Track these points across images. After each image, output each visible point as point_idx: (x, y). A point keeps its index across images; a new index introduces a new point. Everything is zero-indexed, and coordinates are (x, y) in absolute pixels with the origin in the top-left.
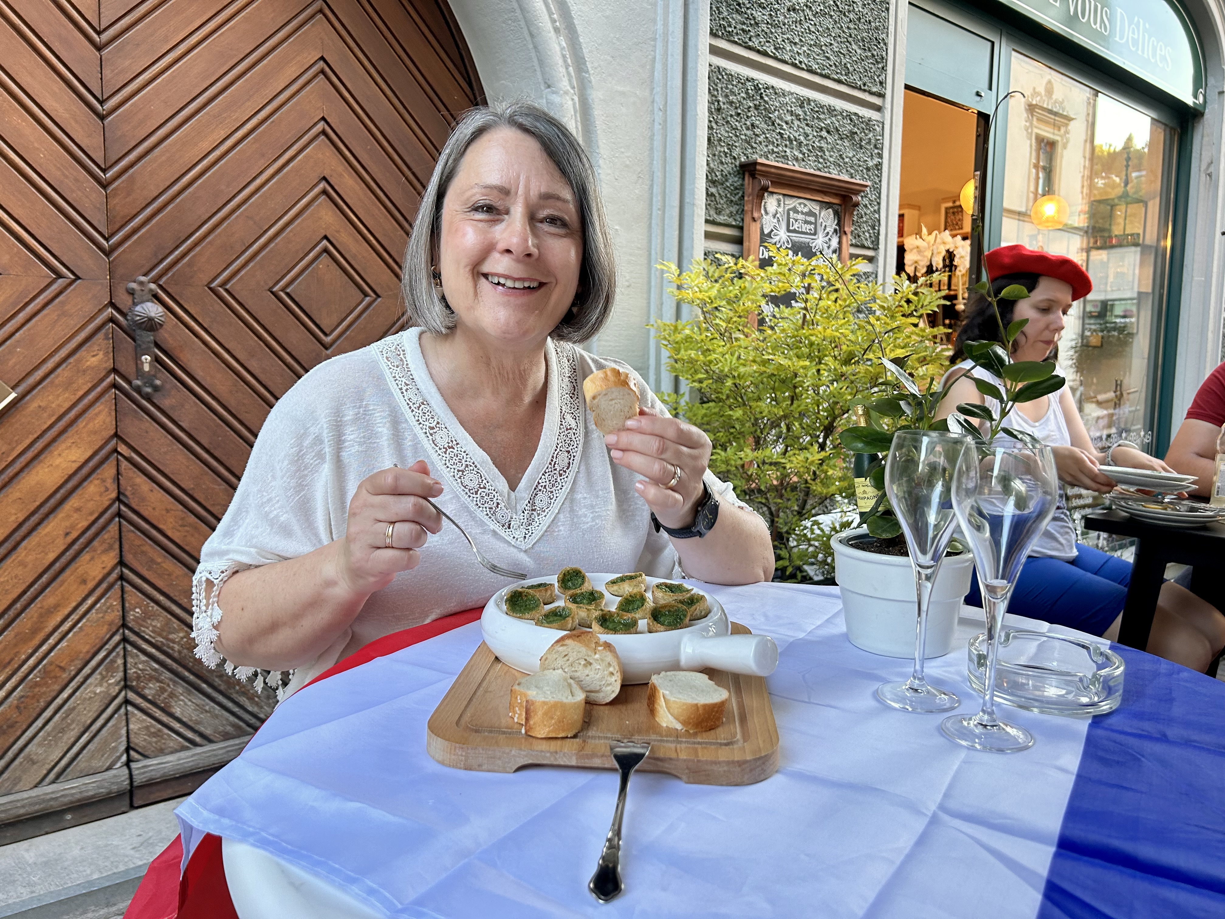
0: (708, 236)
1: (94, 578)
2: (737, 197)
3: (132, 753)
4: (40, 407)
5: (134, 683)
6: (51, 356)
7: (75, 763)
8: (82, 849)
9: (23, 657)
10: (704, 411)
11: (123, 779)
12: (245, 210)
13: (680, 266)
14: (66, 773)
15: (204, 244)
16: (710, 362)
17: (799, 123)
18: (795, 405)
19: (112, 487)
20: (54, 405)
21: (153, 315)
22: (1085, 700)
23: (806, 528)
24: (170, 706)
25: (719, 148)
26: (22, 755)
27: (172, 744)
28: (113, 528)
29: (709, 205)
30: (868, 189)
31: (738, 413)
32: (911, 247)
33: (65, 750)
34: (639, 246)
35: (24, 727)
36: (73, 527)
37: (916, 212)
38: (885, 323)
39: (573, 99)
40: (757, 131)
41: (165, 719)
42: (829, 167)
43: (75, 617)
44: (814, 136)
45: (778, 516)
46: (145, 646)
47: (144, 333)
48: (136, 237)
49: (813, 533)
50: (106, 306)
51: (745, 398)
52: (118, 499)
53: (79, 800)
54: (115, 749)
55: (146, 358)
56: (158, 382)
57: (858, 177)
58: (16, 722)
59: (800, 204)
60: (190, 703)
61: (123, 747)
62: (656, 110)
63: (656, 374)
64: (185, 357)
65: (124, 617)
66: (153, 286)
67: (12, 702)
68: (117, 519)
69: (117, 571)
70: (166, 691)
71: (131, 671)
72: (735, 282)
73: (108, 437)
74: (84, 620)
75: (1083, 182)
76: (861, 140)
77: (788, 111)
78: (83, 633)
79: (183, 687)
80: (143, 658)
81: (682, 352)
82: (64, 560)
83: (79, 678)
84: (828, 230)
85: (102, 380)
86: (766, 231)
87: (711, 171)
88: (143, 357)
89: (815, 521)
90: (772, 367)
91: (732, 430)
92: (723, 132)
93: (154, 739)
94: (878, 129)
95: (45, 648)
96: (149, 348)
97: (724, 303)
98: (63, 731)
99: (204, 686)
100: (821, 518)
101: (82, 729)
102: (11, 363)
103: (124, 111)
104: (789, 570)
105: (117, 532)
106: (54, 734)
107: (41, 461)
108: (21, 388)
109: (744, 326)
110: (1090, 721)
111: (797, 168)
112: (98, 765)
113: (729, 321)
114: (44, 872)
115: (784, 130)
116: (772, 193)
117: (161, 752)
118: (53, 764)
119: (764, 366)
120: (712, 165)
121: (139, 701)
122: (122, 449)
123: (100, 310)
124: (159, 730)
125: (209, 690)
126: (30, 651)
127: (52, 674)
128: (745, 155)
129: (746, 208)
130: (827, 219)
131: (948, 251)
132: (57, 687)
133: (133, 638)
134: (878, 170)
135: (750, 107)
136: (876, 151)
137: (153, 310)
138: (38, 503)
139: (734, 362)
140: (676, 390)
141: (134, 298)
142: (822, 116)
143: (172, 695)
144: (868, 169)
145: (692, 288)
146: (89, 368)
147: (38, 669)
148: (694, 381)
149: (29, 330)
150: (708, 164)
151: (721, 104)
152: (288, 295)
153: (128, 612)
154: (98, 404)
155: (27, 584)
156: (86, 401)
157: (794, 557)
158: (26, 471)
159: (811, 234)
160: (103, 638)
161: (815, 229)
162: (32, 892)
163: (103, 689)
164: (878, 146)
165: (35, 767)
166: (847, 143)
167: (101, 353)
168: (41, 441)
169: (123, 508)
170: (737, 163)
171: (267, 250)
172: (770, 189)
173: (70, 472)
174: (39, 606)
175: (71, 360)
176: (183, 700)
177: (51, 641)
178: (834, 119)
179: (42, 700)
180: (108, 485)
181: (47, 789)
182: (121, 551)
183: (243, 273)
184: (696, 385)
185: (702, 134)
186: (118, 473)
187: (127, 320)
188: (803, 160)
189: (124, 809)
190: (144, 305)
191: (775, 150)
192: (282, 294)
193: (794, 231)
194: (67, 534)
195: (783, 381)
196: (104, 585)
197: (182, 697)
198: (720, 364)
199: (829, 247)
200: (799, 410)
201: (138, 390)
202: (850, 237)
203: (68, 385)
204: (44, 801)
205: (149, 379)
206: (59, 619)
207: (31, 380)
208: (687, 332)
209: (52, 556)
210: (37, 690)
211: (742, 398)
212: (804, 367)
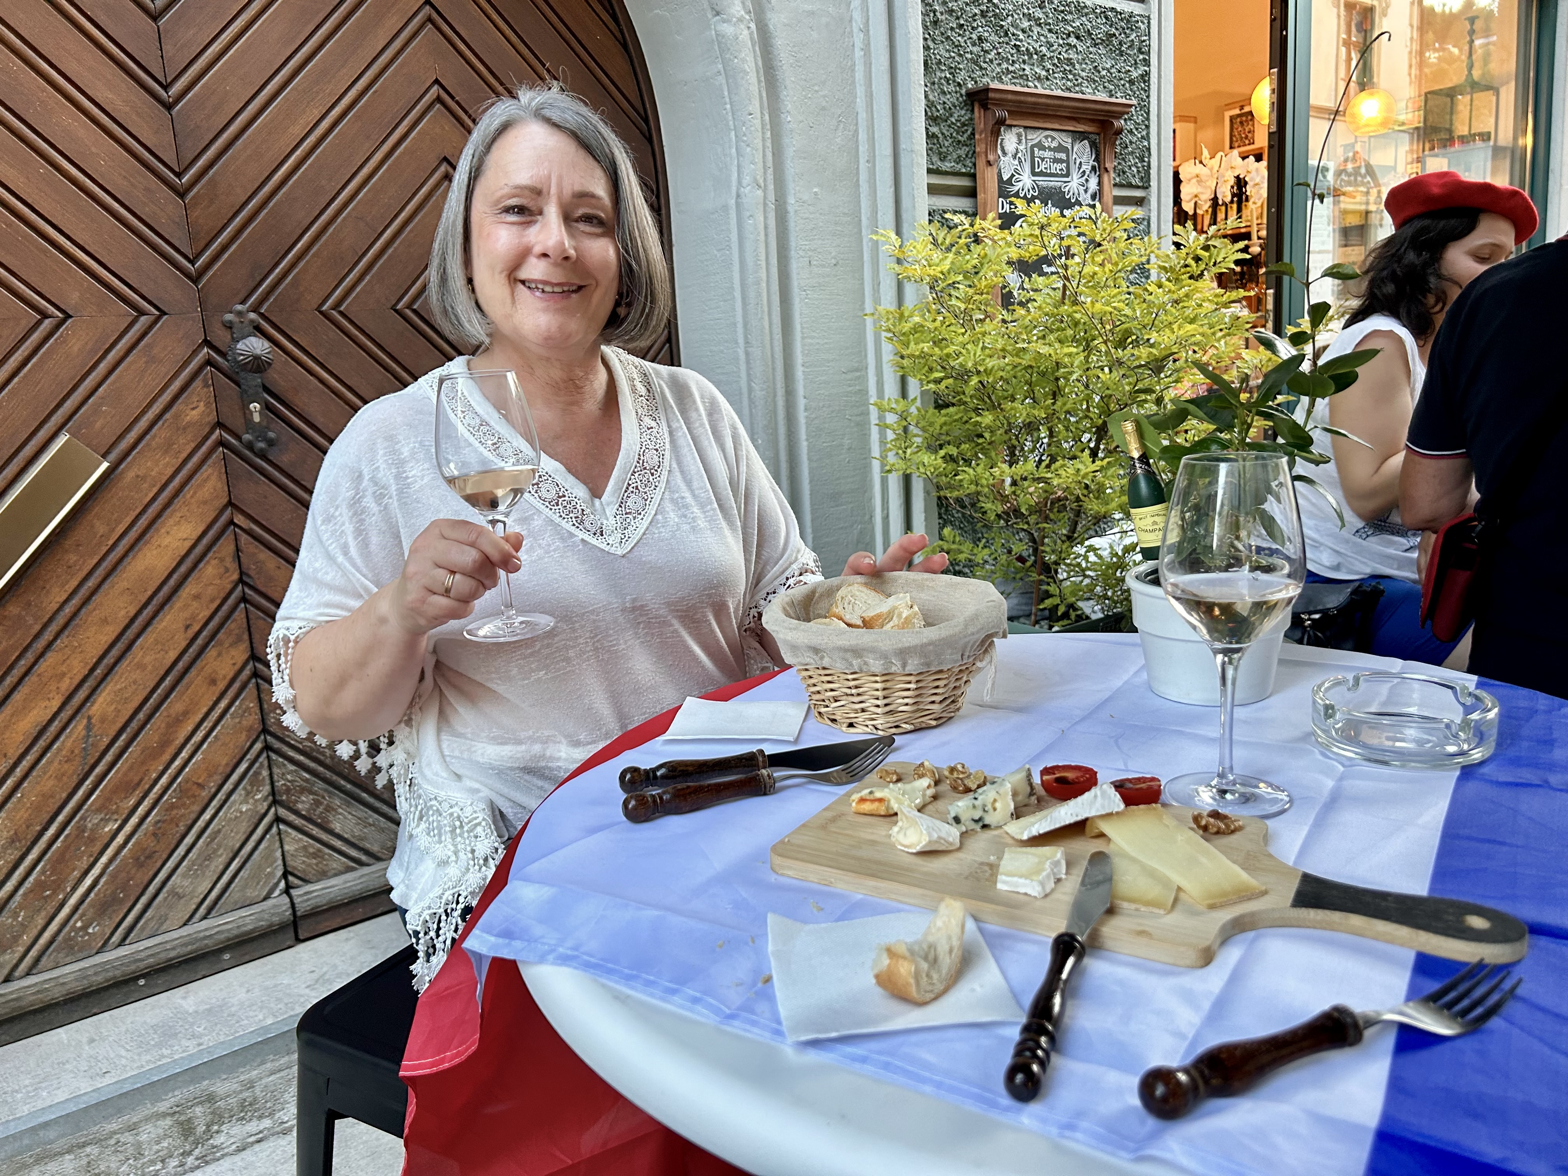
0: (933, 190)
1: (225, 677)
2: (966, 135)
3: (290, 878)
4: (138, 476)
5: (284, 797)
6: (143, 412)
7: (227, 894)
8: (248, 991)
9: (154, 775)
10: (943, 419)
11: (284, 908)
12: (353, 209)
13: (898, 233)
14: (218, 906)
15: (307, 258)
16: (948, 355)
17: (1039, 29)
18: (1059, 403)
19: (233, 566)
20: (153, 473)
21: (258, 352)
22: (1452, 749)
23: (1079, 556)
24: (329, 822)
25: (938, 74)
26: (165, 890)
27: (335, 866)
28: (239, 614)
29: (931, 149)
30: (1133, 109)
31: (987, 419)
32: (1189, 176)
33: (215, 878)
34: (846, 211)
35: (165, 856)
36: (193, 617)
37: (1192, 126)
38: (1170, 291)
39: (749, 28)
40: (987, 46)
41: (324, 836)
42: (1080, 85)
43: (207, 724)
44: (1059, 45)
45: (1043, 544)
46: (291, 753)
47: (250, 376)
48: (226, 256)
49: (1087, 561)
50: (201, 347)
51: (993, 397)
52: (241, 581)
53: (237, 937)
54: (271, 874)
55: (255, 406)
56: (271, 435)
57: (1119, 94)
58: (155, 852)
59: (1046, 137)
60: (350, 817)
61: (279, 873)
62: (855, 30)
63: (877, 375)
64: (301, 401)
65: (263, 721)
66: (252, 315)
67: (147, 829)
68: (242, 605)
69: (250, 666)
70: (321, 803)
71: (280, 784)
72: (972, 248)
73: (221, 506)
74: (219, 728)
75: (1410, 59)
76: (1121, 44)
77: (1024, 14)
78: (220, 743)
79: (341, 798)
80: (292, 767)
81: (912, 345)
82: (187, 658)
83: (221, 796)
84: (1084, 167)
85: (206, 438)
86: (1005, 177)
87: (930, 105)
88: (251, 406)
89: (1090, 546)
90: (1027, 357)
91: (981, 441)
92: (942, 51)
93: (314, 861)
94: (1142, 27)
95: (178, 763)
96: (257, 393)
97: (960, 277)
98: (209, 858)
99: (364, 795)
100: (1096, 542)
101: (231, 855)
102: (98, 425)
103: (195, 95)
104: (1062, 610)
105: (245, 620)
106: (199, 862)
107: (147, 542)
108: (113, 456)
109: (986, 305)
110: (1458, 773)
111: (1040, 91)
112: (254, 894)
113: (968, 300)
114: (208, 1021)
115: (1021, 41)
116: (1010, 126)
117: (324, 875)
118: (202, 896)
119: (1017, 355)
120: (931, 97)
121: (292, 817)
122: (239, 519)
123: (194, 351)
124: (319, 850)
125: (371, 800)
126: (161, 768)
127: (190, 793)
128: (972, 79)
129: (978, 150)
130: (1082, 154)
131: (1237, 177)
132: (197, 808)
133: (277, 745)
134: (1145, 82)
135: (976, 15)
136: (1141, 57)
137: (256, 345)
138: (149, 593)
139: (979, 353)
140: (904, 394)
141: (232, 333)
142: (1069, 17)
143: (329, 809)
144: (1132, 82)
145: (918, 262)
146: (189, 424)
147: (172, 789)
148: (928, 382)
149: (114, 382)
150: (926, 97)
151: (938, 14)
152: (415, 312)
153: (268, 714)
154: (205, 468)
155: (149, 690)
156: (190, 465)
157: (1067, 592)
158: (131, 555)
159: (1062, 176)
160: (243, 747)
161: (1068, 168)
162: (200, 1045)
163: (249, 807)
164: (1143, 50)
165: (182, 901)
166: (1102, 51)
167: (202, 404)
168: (144, 517)
169: (247, 590)
170: (963, 91)
171: (386, 257)
172: (1008, 122)
173: (183, 553)
174: (165, 714)
175: (167, 416)
176: (341, 814)
177: (184, 754)
178: (1084, 19)
179: (181, 824)
180: (228, 565)
181: (198, 927)
182: (251, 643)
183: (358, 289)
184: (932, 386)
185: (917, 57)
186: (238, 550)
187: (228, 361)
188: (1048, 79)
189: (288, 943)
190: (246, 341)
191: (1011, 68)
192: (408, 312)
193: (1041, 174)
194: (187, 627)
195: (1043, 374)
196: (237, 685)
197: (340, 810)
198: (961, 359)
199: (1086, 191)
200: (1065, 409)
201: (250, 446)
202: (1113, 175)
203: (167, 447)
204: (197, 940)
205: (260, 431)
206: (190, 728)
207: (124, 445)
208: (917, 319)
209: (173, 655)
210: (174, 812)
211: (990, 398)
212: (1070, 355)
